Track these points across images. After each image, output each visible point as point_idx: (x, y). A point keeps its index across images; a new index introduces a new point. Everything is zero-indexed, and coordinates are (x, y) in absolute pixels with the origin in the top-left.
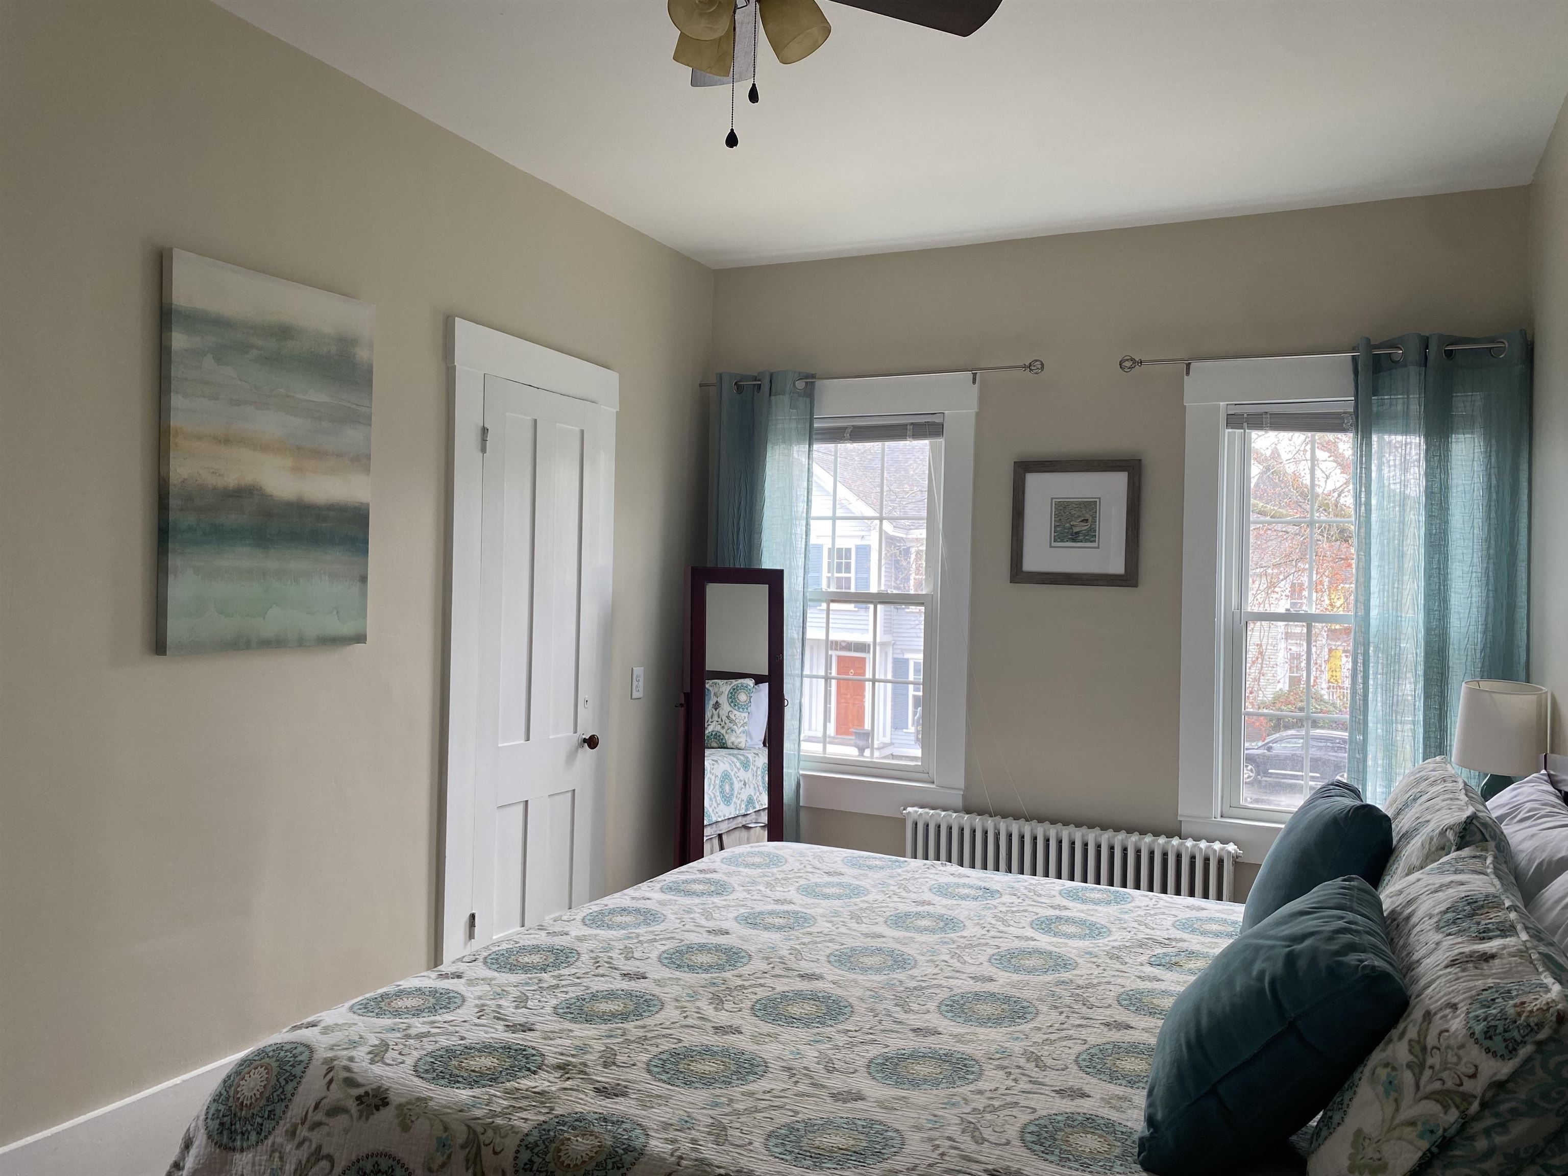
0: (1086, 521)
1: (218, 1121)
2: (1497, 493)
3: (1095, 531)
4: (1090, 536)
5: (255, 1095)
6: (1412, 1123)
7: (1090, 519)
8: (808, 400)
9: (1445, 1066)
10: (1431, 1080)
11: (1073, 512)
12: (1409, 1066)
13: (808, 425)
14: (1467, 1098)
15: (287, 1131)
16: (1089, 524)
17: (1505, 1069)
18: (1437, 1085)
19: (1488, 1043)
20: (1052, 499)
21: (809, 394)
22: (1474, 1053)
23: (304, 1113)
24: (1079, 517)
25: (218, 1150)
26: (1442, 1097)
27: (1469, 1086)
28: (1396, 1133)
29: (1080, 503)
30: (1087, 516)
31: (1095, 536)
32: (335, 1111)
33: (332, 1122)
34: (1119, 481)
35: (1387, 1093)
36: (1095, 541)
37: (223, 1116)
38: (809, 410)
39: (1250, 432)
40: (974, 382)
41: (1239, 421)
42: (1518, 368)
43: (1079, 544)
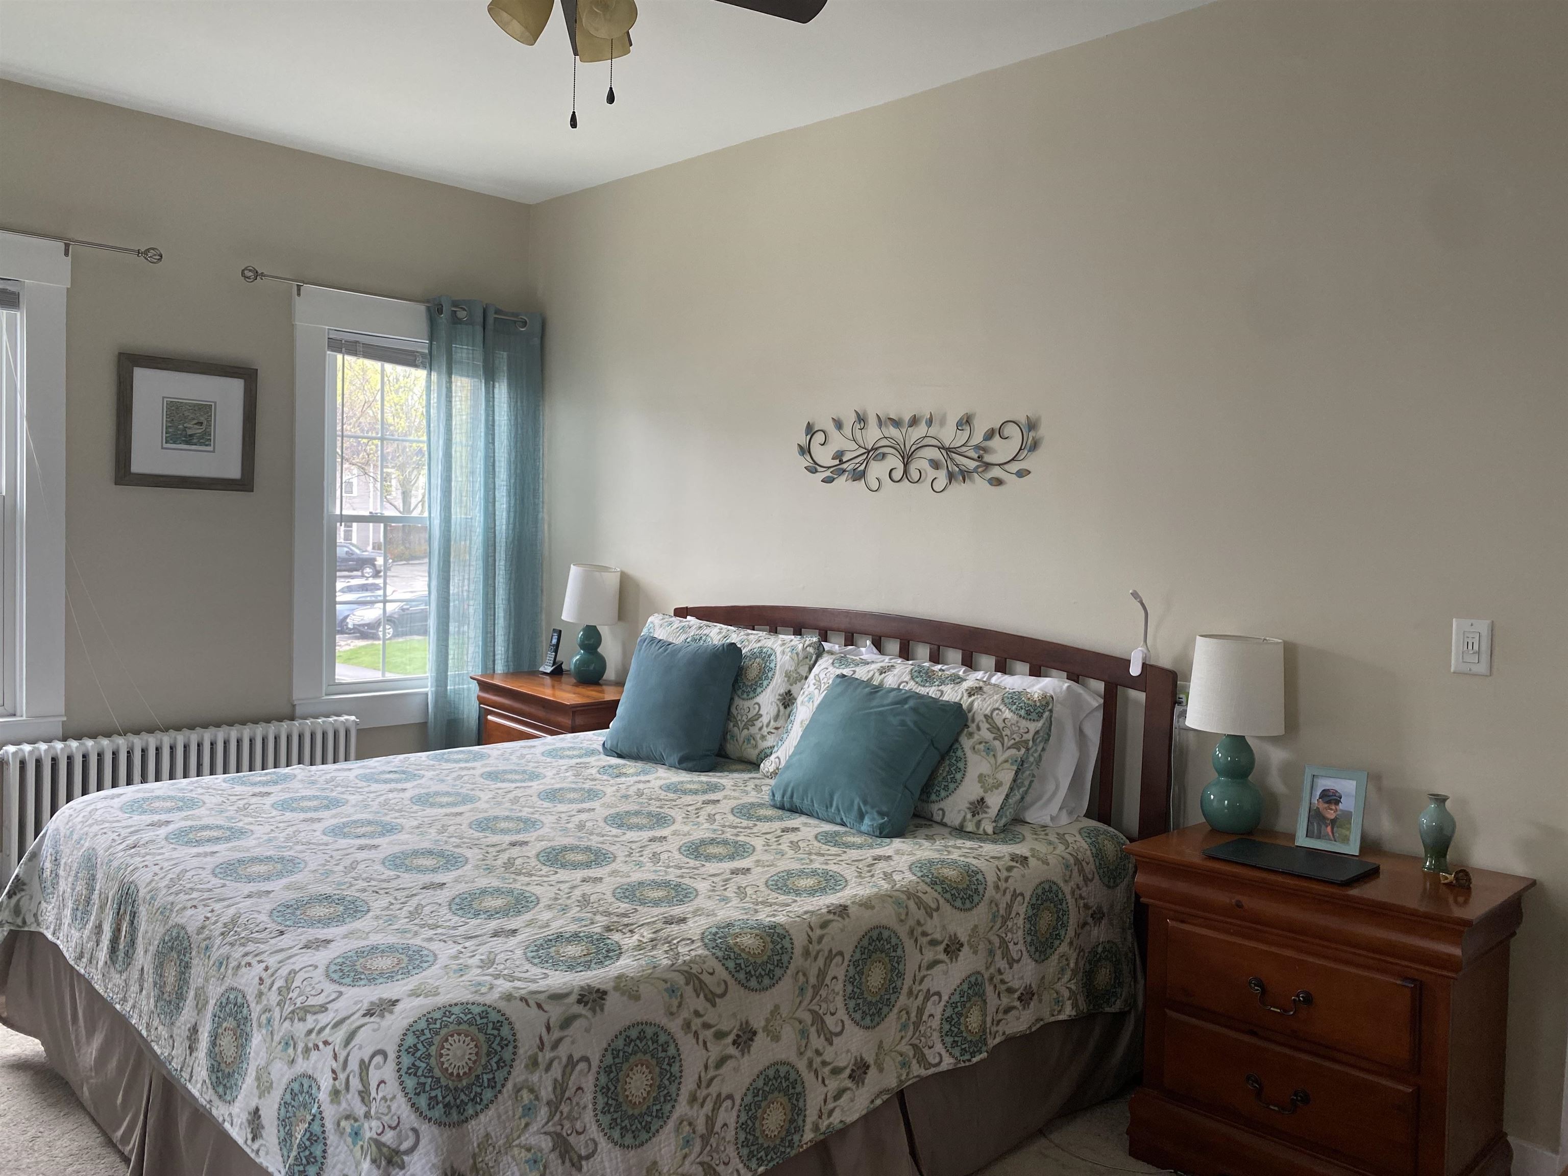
0: (201, 424)
1: (441, 1105)
2: (522, 428)
3: (210, 435)
4: (204, 439)
5: (469, 1059)
6: (1006, 761)
7: (205, 423)
9: (1013, 733)
10: (1009, 740)
11: (186, 413)
12: (995, 739)
14: (1027, 742)
15: (526, 1066)
16: (204, 427)
17: (1039, 724)
18: (1013, 741)
19: (1029, 717)
20: (164, 398)
22: (1024, 724)
23: (538, 1041)
24: (194, 419)
25: (454, 1130)
26: (1016, 746)
27: (1026, 737)
28: (1000, 768)
29: (195, 405)
30: (202, 419)
31: (210, 439)
32: (567, 1023)
33: (570, 1031)
34: (235, 387)
35: (988, 754)
36: (210, 445)
37: (444, 1098)
39: (347, 357)
40: (66, 254)
41: (338, 345)
42: (536, 341)
43: (193, 447)
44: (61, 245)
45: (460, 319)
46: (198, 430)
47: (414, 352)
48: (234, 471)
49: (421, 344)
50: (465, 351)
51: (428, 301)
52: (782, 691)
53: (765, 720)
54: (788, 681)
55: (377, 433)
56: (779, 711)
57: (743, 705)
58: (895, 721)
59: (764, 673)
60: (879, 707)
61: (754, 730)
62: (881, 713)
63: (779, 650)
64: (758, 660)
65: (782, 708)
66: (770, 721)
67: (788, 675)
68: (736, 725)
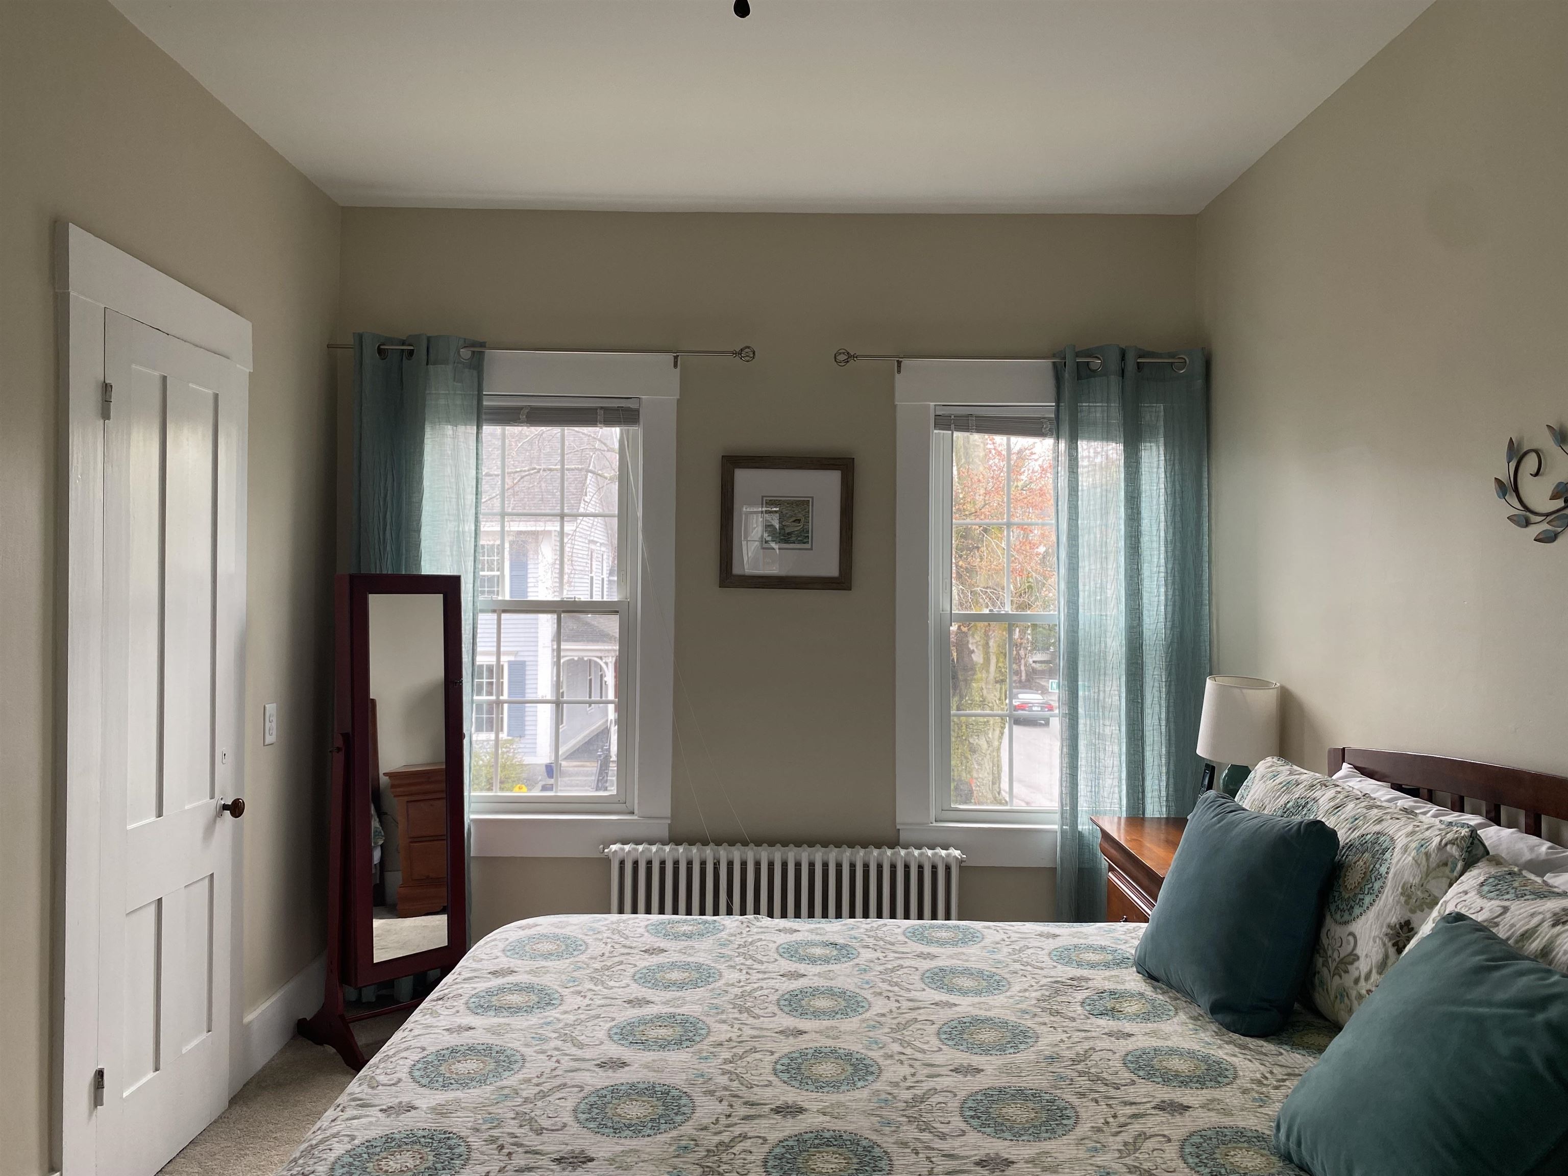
0: (799, 521)
3: (808, 532)
4: (802, 536)
7: (803, 520)
8: (475, 373)
11: (785, 511)
13: (475, 402)
16: (801, 524)
20: (763, 497)
21: (477, 364)
24: (792, 517)
29: (793, 501)
30: (800, 516)
31: (808, 537)
34: (831, 480)
36: (808, 542)
38: (476, 384)
39: (956, 434)
40: (675, 366)
41: (946, 422)
42: (1199, 383)
43: (792, 546)
44: (670, 357)
45: (1094, 371)
46: (797, 528)
47: (1040, 418)
48: (831, 569)
49: (1046, 407)
50: (1099, 409)
51: (1054, 356)
52: (1394, 920)
53: (1363, 966)
54: (1407, 903)
55: (1003, 519)
56: (1386, 957)
57: (1333, 930)
58: (1504, 1045)
59: (1369, 881)
60: (1480, 1004)
61: (1348, 980)
62: (1478, 1020)
63: (1400, 842)
64: (1366, 855)
65: (1392, 951)
66: (1370, 972)
67: (1407, 892)
68: (1325, 964)
